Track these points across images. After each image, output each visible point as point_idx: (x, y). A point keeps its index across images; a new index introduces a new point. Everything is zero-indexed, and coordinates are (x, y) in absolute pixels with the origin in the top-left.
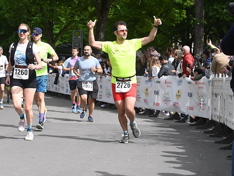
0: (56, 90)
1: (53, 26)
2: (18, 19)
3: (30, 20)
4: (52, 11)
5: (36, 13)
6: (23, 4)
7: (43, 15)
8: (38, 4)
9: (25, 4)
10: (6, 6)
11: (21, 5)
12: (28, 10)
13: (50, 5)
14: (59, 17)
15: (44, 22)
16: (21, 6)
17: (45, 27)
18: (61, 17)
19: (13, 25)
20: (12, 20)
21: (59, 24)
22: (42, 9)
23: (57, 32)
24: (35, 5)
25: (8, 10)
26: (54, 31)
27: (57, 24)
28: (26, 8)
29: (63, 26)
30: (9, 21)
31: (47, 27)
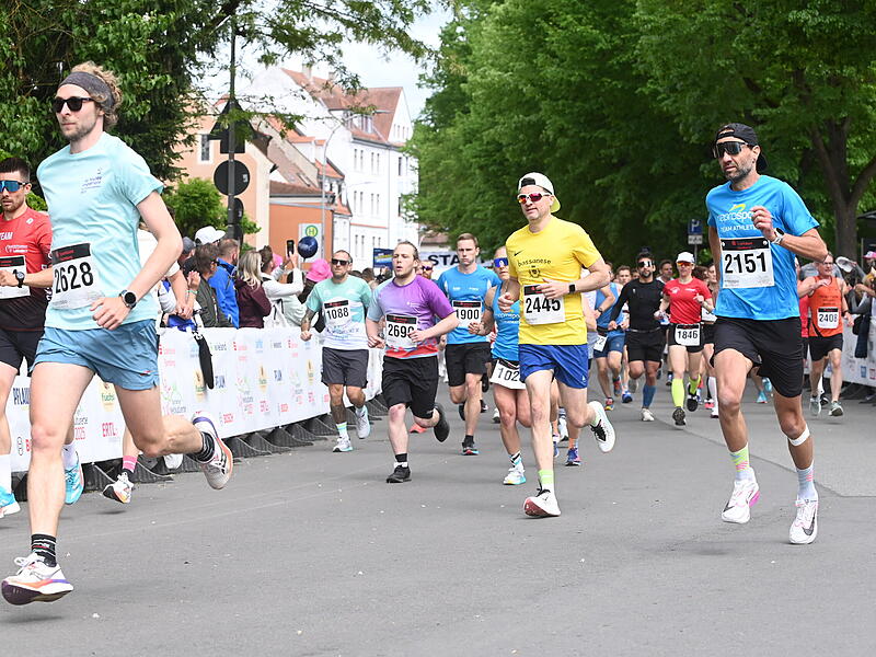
0: (864, 376)
1: (845, 143)
2: (715, 114)
3: (759, 119)
4: (838, 85)
5: (784, 93)
6: (727, 59)
7: (803, 100)
8: (785, 58)
9: (735, 59)
10: (666, 66)
11: (721, 63)
12: (748, 81)
13: (829, 62)
14: (864, 105)
15: (810, 127)
16: (723, 69)
17: (814, 144)
18: (870, 107)
19: (694, 139)
20: (691, 118)
21: (869, 133)
22: (798, 73)
23: (860, 162)
24: (776, 62)
25: (675, 80)
26: (850, 157)
27: (861, 132)
28: (741, 72)
31: (825, 145)
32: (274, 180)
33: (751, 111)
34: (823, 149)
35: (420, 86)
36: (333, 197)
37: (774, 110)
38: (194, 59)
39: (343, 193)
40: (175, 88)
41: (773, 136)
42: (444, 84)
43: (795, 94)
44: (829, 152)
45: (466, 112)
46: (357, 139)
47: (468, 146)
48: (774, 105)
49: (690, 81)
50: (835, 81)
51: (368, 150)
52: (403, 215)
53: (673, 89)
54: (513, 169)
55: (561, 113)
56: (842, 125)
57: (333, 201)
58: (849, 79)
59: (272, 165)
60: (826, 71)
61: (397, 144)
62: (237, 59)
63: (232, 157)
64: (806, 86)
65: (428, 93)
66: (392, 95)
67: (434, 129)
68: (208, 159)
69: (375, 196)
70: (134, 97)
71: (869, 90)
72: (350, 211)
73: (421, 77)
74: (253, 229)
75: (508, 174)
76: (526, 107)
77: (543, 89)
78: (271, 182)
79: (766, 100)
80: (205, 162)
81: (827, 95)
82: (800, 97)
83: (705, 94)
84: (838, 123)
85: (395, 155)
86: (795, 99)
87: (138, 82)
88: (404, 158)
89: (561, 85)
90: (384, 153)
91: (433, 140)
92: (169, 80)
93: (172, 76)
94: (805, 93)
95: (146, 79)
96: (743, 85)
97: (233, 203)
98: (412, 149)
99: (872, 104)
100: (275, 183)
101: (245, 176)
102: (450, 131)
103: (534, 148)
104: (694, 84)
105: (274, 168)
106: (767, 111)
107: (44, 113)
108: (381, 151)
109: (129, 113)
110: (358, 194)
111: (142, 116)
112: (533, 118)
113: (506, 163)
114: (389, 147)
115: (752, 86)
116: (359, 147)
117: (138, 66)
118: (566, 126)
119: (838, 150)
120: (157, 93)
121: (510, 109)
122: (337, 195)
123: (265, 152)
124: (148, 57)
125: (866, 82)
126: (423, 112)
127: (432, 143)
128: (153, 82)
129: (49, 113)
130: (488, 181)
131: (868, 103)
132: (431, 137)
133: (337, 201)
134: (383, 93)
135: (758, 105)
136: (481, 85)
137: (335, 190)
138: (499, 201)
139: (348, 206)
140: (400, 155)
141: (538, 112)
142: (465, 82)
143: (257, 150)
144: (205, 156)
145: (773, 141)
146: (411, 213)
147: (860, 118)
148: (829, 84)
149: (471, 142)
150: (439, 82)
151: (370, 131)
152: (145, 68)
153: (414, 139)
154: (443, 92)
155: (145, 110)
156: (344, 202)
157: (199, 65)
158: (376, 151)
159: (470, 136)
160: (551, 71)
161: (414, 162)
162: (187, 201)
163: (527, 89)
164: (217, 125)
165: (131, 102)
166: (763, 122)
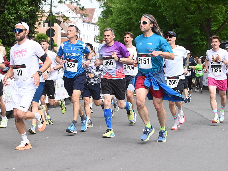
1: (211, 24)
3: (188, 18)
4: (209, 9)
5: (195, 11)
6: (180, 2)
8: (195, 2)
9: (182, 2)
10: (164, 4)
12: (186, 8)
13: (206, 3)
15: (202, 20)
16: (179, 4)
18: (218, 15)
19: (172, 23)
21: (218, 21)
22: (199, 7)
23: (215, 29)
24: (192, 3)
25: (166, 8)
26: (213, 27)
27: (216, 21)
28: (184, 6)
29: (220, 24)
30: (167, 19)
32: (62, 32)
33: (186, 16)
34: (205, 26)
35: (100, 8)
36: (78, 37)
37: (193, 16)
38: (41, 3)
39: (80, 36)
40: (36, 11)
41: (192, 22)
42: (106, 8)
43: (198, 11)
44: (207, 26)
45: (112, 15)
46: (84, 22)
47: (113, 24)
48: (192, 14)
49: (170, 8)
50: (208, 8)
51: (87, 24)
52: (96, 41)
53: (166, 10)
54: (124, 30)
55: (137, 16)
56: (210, 19)
57: (77, 38)
58: (212, 8)
59: (61, 29)
60: (206, 6)
61: (94, 23)
62: (52, 2)
63: (51, 27)
64: (201, 9)
65: (102, 10)
66: (93, 10)
67: (104, 19)
68: (45, 27)
69: (88, 36)
70: (25, 13)
71: (217, 10)
72: (82, 40)
73: (100, 6)
74: (56, 46)
75: (123, 31)
76: (128, 14)
77: (132, 9)
78: (61, 33)
79: (190, 13)
80: (44, 28)
81: (207, 12)
82: (199, 12)
83: (175, 11)
84: (209, 19)
85: (94, 26)
86: (198, 13)
87: (26, 9)
88: (96, 26)
89: (137, 9)
90: (91, 25)
91: (104, 22)
92: (34, 8)
93: (35, 7)
94: (200, 11)
95: (28, 8)
96: (184, 9)
97: (51, 39)
98: (98, 24)
99: (218, 14)
100: (62, 33)
101: (54, 32)
102: (108, 20)
103: (130, 24)
104: (172, 8)
105: (62, 29)
106: (190, 16)
107: (1, 17)
108: (90, 25)
109: (23, 17)
110: (84, 36)
111: (27, 18)
112: (129, 17)
113: (122, 28)
114: (92, 24)
115: (187, 9)
116: (84, 24)
117: (26, 5)
118: (138, 19)
119: (209, 26)
120: (31, 11)
121: (123, 14)
122: (78, 36)
123: (60, 25)
124: (28, 2)
125: (217, 8)
126: (101, 15)
127: (103, 23)
128: (30, 9)
129: (2, 17)
130: (118, 33)
131: (217, 14)
132: (103, 21)
133: (78, 38)
134: (90, 10)
135: (188, 14)
136: (116, 8)
137: (78, 35)
138: (121, 38)
139: (81, 39)
140: (95, 26)
141: (130, 15)
142: (112, 7)
143: (58, 25)
144: (44, 26)
145: (192, 23)
146: (97, 40)
147: (215, 18)
148: (207, 9)
149: (113, 23)
150: (105, 7)
151: (87, 19)
152: (28, 5)
153: (99, 21)
154: (106, 10)
155: (27, 16)
156: (80, 38)
157: (42, 4)
158: (89, 25)
159: (113, 21)
160: (134, 5)
161: (98, 27)
162: (39, 39)
163: (128, 10)
164: (47, 20)
165: (24, 14)
166: (189, 19)
